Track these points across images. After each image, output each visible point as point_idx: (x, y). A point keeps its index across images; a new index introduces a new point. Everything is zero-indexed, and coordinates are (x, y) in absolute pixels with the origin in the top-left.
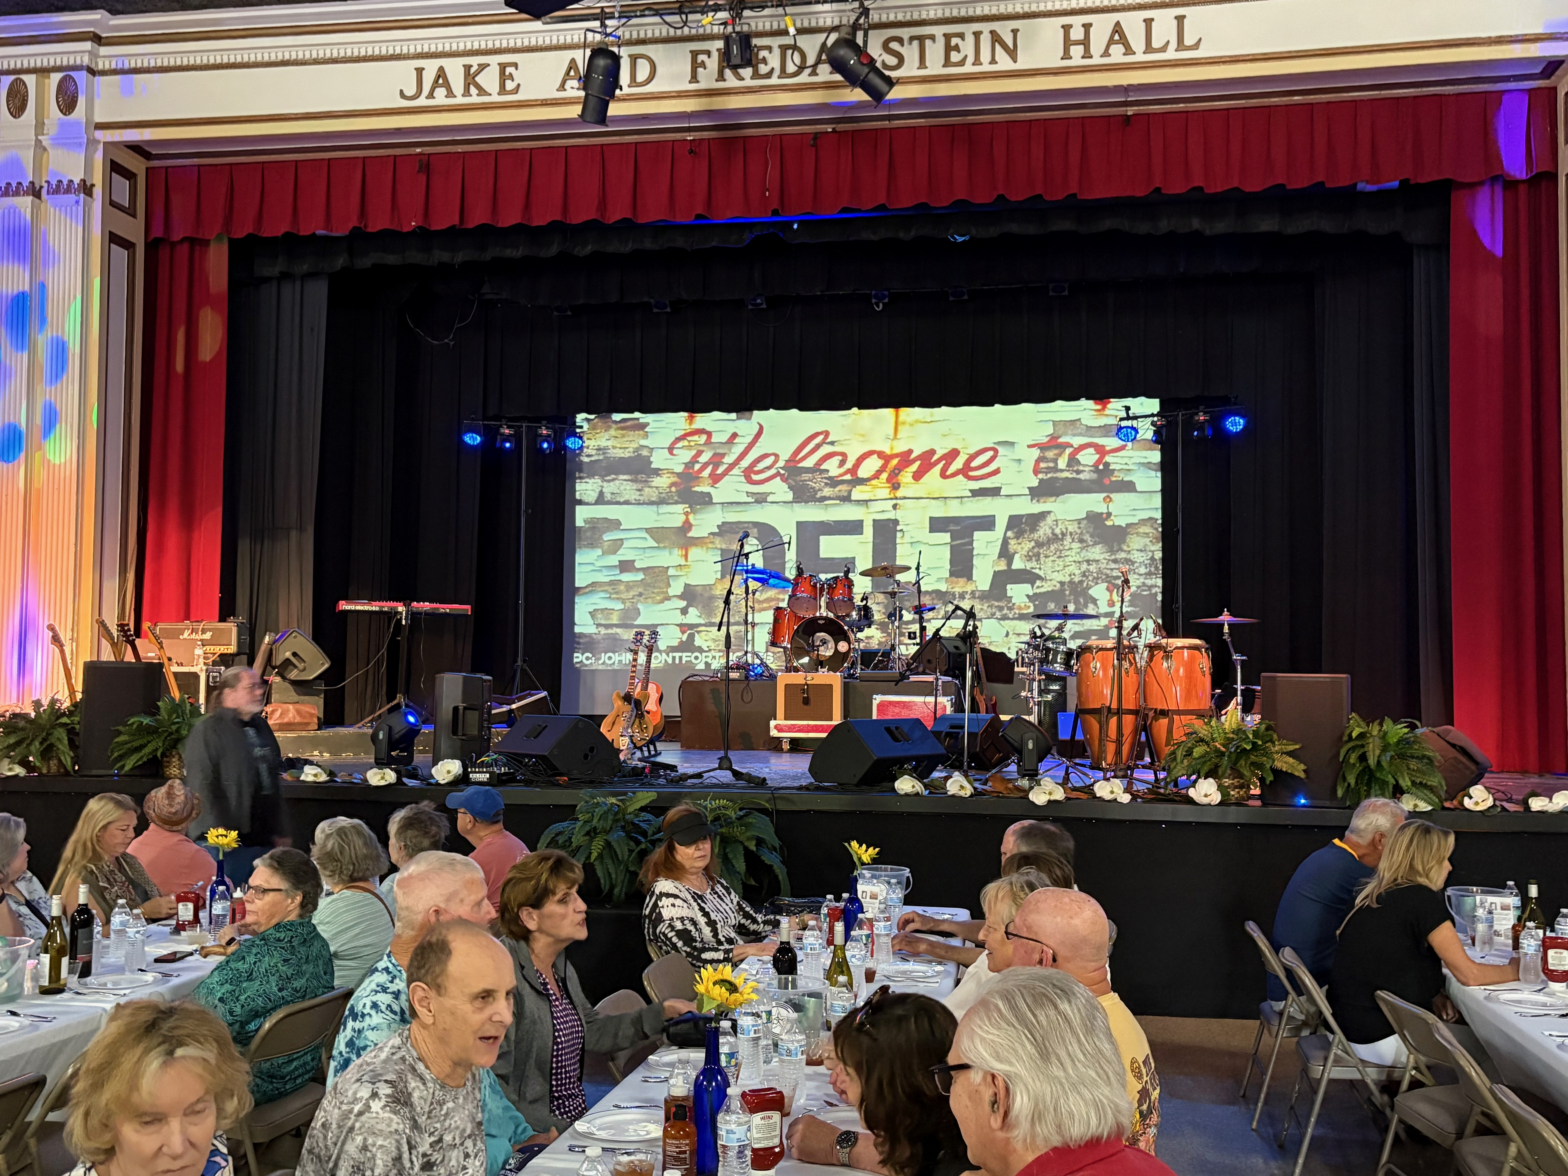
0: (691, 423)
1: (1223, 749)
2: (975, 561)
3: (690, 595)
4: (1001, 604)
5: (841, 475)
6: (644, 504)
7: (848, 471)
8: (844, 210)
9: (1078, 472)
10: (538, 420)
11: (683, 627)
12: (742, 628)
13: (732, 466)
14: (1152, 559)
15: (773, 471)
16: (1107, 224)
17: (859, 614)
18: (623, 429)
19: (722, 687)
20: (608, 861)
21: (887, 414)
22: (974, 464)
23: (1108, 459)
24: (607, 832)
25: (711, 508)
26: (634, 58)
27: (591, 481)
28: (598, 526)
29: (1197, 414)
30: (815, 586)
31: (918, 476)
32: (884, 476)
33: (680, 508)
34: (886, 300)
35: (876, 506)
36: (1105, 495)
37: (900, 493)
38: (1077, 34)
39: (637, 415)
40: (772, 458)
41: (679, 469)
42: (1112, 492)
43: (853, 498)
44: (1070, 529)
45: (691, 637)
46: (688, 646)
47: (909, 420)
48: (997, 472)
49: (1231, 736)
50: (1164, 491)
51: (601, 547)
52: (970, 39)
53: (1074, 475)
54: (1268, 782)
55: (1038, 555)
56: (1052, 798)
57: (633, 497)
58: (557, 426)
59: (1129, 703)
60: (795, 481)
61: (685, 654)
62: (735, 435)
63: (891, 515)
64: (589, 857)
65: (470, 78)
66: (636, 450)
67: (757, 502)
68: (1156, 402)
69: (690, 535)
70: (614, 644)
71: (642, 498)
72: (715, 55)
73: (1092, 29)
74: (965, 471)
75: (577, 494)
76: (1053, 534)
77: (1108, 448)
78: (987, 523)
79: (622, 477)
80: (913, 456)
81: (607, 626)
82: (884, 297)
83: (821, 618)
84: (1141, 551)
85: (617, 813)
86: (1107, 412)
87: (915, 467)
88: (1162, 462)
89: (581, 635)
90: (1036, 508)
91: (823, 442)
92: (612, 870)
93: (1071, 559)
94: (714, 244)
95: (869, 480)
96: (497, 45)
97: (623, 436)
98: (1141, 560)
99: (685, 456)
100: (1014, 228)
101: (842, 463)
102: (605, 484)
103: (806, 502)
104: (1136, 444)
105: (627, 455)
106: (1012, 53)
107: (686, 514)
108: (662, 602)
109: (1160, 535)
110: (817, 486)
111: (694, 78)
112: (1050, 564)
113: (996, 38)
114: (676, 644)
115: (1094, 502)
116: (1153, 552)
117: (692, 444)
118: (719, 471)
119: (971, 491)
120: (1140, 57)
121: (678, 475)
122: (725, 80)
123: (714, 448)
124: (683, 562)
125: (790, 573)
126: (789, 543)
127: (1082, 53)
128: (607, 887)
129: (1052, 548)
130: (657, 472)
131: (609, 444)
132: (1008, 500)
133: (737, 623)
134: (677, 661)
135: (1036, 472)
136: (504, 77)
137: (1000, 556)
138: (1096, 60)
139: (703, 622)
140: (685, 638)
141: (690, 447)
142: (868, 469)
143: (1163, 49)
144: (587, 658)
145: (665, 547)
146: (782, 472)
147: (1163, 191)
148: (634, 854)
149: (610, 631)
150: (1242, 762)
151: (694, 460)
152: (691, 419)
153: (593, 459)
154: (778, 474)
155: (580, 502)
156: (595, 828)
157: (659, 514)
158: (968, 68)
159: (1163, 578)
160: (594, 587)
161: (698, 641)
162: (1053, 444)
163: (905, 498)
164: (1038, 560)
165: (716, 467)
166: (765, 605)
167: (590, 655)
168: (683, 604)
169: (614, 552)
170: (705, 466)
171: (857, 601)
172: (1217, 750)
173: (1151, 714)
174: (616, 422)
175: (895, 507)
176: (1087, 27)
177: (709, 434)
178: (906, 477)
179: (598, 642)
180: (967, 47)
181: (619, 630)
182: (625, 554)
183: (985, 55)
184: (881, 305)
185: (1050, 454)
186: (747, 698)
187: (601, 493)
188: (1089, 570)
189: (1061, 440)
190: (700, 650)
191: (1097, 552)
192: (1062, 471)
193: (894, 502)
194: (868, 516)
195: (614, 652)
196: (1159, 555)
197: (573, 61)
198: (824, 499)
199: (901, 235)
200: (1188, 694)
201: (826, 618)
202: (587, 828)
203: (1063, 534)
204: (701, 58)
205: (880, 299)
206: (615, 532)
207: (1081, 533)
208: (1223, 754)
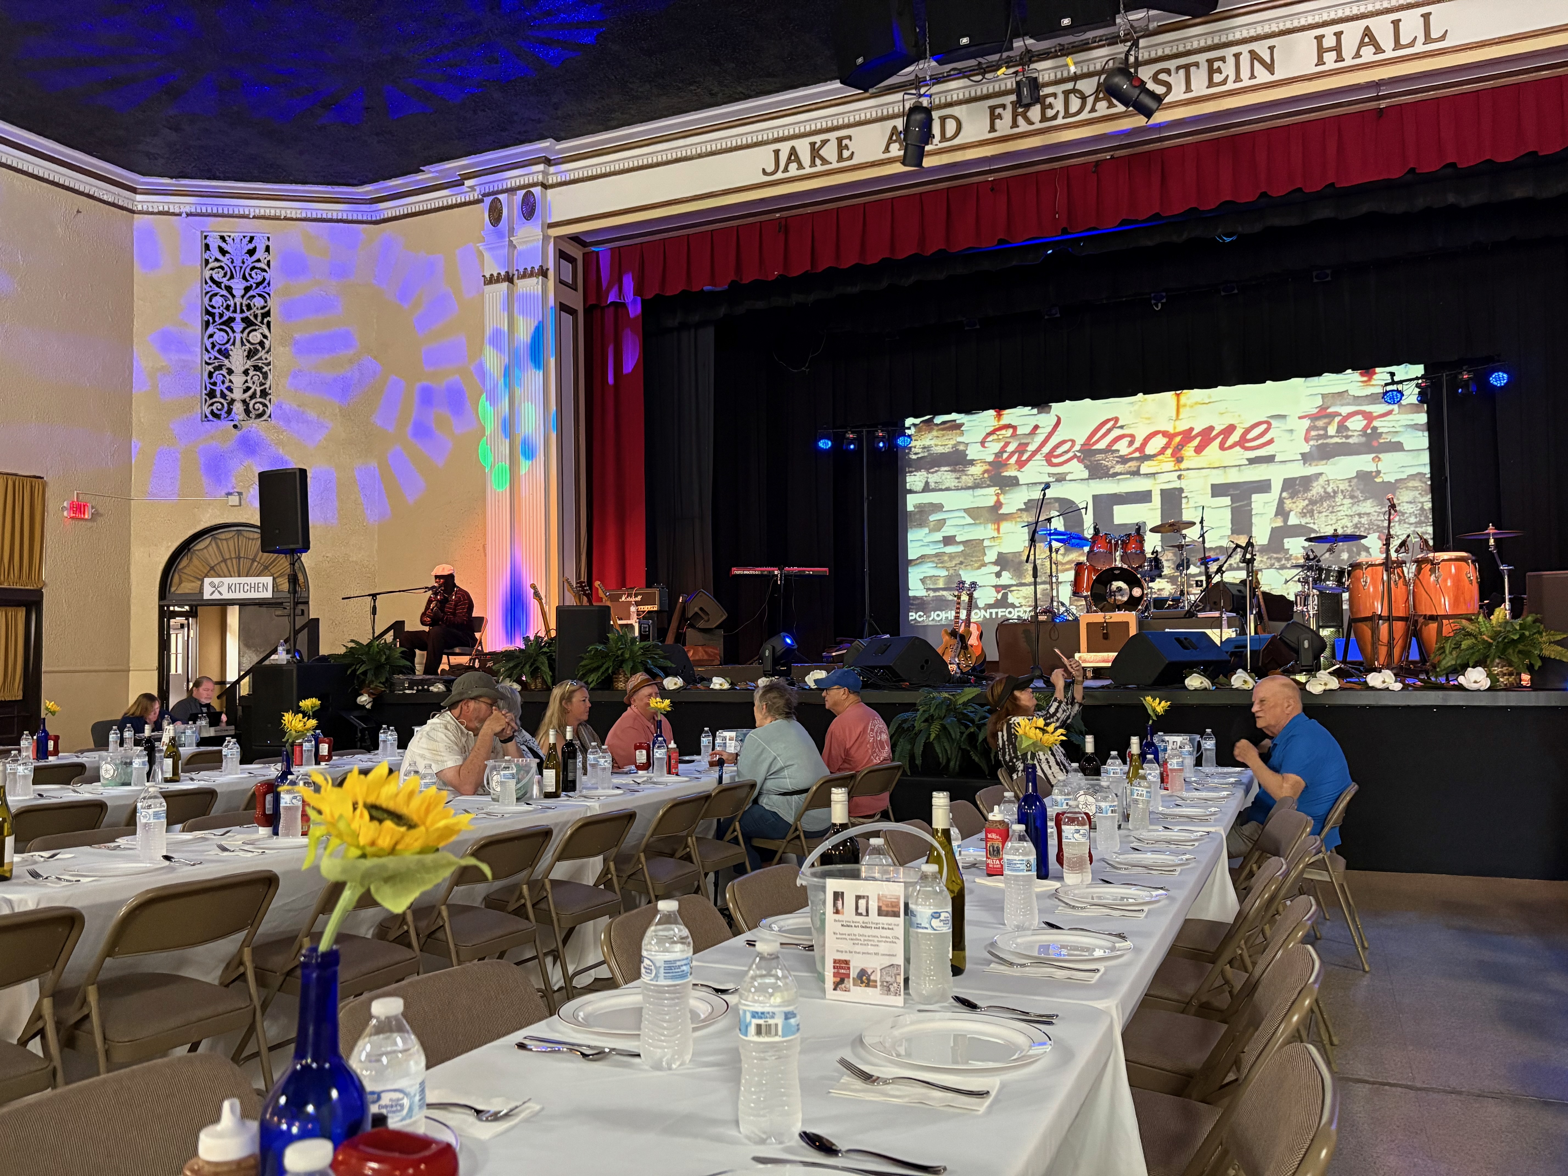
0: (999, 420)
1: (1490, 640)
2: (1254, 520)
3: (1003, 562)
4: (1279, 556)
5: (1131, 454)
6: (962, 489)
7: (1136, 450)
8: (1124, 222)
9: (1347, 437)
10: (875, 426)
11: (998, 588)
12: (1048, 586)
13: (1035, 453)
14: (1422, 509)
15: (1070, 454)
16: (1364, 208)
17: (1151, 565)
18: (943, 430)
19: (1033, 628)
20: (944, 740)
21: (1168, 397)
22: (1249, 437)
23: (1375, 423)
24: (942, 719)
25: (1018, 489)
26: (943, 119)
27: (918, 474)
28: (925, 510)
29: (1461, 373)
30: (1110, 542)
31: (1199, 450)
32: (1169, 452)
33: (992, 490)
34: (1164, 301)
35: (1162, 478)
36: (1374, 455)
37: (1183, 465)
38: (1329, 41)
39: (954, 416)
40: (1070, 443)
41: (990, 458)
42: (1380, 452)
43: (1142, 472)
44: (1342, 487)
45: (1005, 596)
46: (1002, 603)
47: (1189, 402)
48: (1271, 441)
49: (1499, 629)
50: (1431, 448)
51: (928, 526)
52: (1231, 60)
53: (1344, 440)
54: (1536, 668)
55: (1311, 512)
56: (1328, 687)
57: (953, 484)
58: (890, 429)
59: (1400, 610)
60: (1090, 461)
61: (1000, 610)
62: (1036, 427)
63: (1176, 484)
64: (928, 737)
65: (815, 152)
66: (954, 446)
67: (1058, 480)
68: (1421, 367)
69: (1001, 512)
70: (941, 604)
71: (960, 485)
72: (1009, 108)
73: (1343, 36)
74: (1242, 443)
75: (908, 485)
76: (1325, 492)
77: (1375, 414)
78: (1264, 486)
79: (943, 469)
80: (1194, 433)
81: (935, 590)
82: (1163, 298)
83: (1117, 568)
84: (1410, 503)
85: (948, 706)
86: (1373, 382)
87: (1196, 442)
88: (1429, 422)
89: (915, 598)
90: (1309, 470)
91: (1114, 427)
92: (948, 747)
93: (1342, 513)
94: (1014, 263)
95: (1155, 456)
96: (835, 123)
97: (943, 436)
98: (1412, 511)
99: (995, 447)
100: (1277, 222)
101: (1131, 443)
102: (930, 475)
103: (1101, 478)
104: (1403, 409)
105: (947, 450)
106: (1270, 68)
107: (997, 495)
108: (979, 568)
109: (1428, 488)
110: (1109, 464)
111: (993, 129)
112: (1323, 519)
113: (1254, 56)
114: (992, 602)
115: (1364, 462)
116: (1422, 503)
117: (1001, 437)
118: (1024, 458)
119: (1247, 459)
120: (1389, 54)
121: (990, 463)
122: (1018, 127)
123: (1019, 439)
124: (996, 535)
125: (1089, 533)
126: (1086, 508)
127: (1335, 58)
128: (945, 761)
129: (1325, 505)
130: (972, 463)
131: (932, 442)
132: (1282, 466)
133: (1044, 583)
134: (994, 616)
135: (1307, 440)
136: (841, 147)
137: (1276, 515)
138: (1349, 62)
139: (1014, 583)
140: (999, 596)
141: (999, 440)
142: (1153, 447)
143: (1412, 44)
144: (920, 616)
145: (980, 523)
146: (1079, 454)
147: (1417, 171)
148: (964, 736)
149: (937, 594)
150: (1510, 651)
151: (1003, 450)
152: (999, 416)
153: (919, 456)
154: (1075, 456)
155: (911, 492)
156: (932, 716)
157: (974, 496)
158: (1230, 86)
159: (1434, 525)
160: (923, 559)
161: (1011, 599)
162: (1322, 414)
163: (1188, 469)
164: (1312, 516)
165: (1022, 453)
166: (1067, 566)
167: (922, 614)
168: (997, 568)
169: (939, 530)
170: (1012, 454)
171: (1149, 555)
172: (1485, 642)
173: (1421, 620)
174: (937, 425)
175: (1179, 477)
176: (1339, 35)
177: (1014, 428)
178: (1189, 451)
179: (929, 603)
180: (1229, 69)
181: (944, 593)
182: (947, 531)
183: (1245, 72)
184: (1160, 305)
185: (1320, 423)
186: (1054, 637)
187: (927, 483)
188: (1360, 522)
189: (1330, 410)
190: (1013, 606)
191: (1368, 506)
192: (1332, 437)
193: (1179, 473)
194: (1155, 487)
195: (941, 610)
196: (1428, 505)
197: (895, 128)
198: (1116, 474)
199: (1175, 238)
200: (1456, 602)
201: (1121, 569)
202: (926, 716)
203: (1335, 492)
204: (998, 111)
205: (1158, 300)
206: (939, 514)
207: (1352, 490)
208: (1490, 645)
